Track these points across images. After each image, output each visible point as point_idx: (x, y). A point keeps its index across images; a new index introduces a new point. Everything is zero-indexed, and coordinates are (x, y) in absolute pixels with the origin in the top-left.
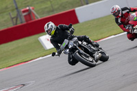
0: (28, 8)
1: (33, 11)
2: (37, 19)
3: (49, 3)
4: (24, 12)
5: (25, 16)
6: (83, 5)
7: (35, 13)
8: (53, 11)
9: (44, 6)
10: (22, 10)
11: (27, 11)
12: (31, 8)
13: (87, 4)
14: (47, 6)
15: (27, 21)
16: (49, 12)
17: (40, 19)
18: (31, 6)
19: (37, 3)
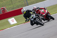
0: (3, 7)
1: (5, 9)
2: (7, 12)
3: (12, 5)
4: (2, 9)
5: (2, 11)
6: (26, 6)
7: (6, 9)
8: (14, 8)
9: (10, 6)
10: (1, 8)
11: (3, 8)
12: (5, 7)
13: (28, 5)
14: (11, 6)
15: (3, 13)
16: (12, 9)
17: (8, 12)
18: (5, 6)
19: (7, 5)
